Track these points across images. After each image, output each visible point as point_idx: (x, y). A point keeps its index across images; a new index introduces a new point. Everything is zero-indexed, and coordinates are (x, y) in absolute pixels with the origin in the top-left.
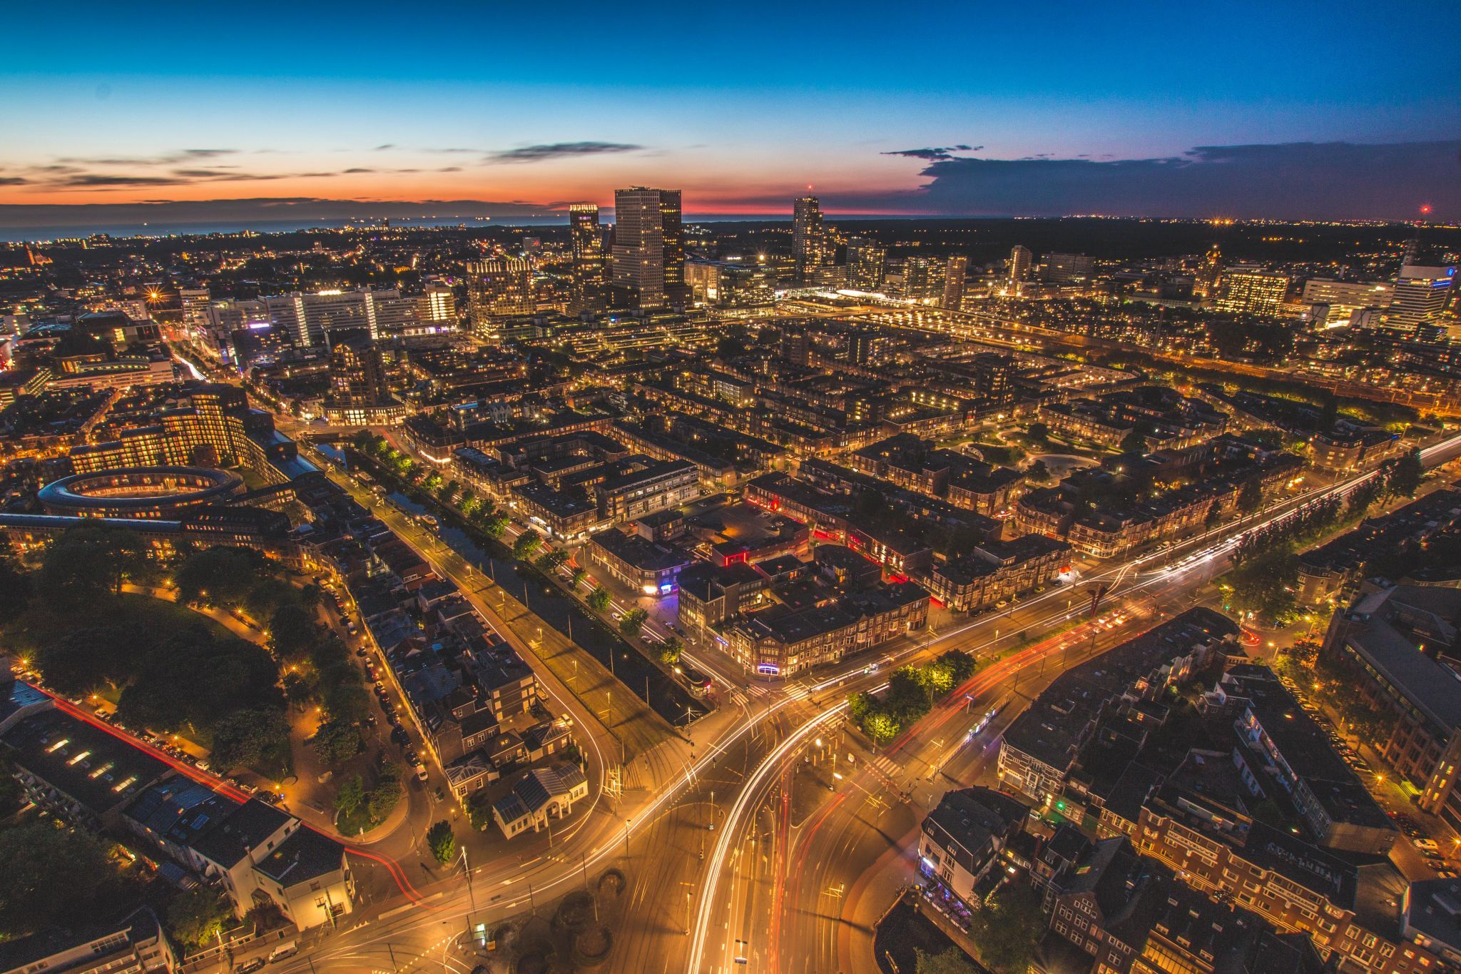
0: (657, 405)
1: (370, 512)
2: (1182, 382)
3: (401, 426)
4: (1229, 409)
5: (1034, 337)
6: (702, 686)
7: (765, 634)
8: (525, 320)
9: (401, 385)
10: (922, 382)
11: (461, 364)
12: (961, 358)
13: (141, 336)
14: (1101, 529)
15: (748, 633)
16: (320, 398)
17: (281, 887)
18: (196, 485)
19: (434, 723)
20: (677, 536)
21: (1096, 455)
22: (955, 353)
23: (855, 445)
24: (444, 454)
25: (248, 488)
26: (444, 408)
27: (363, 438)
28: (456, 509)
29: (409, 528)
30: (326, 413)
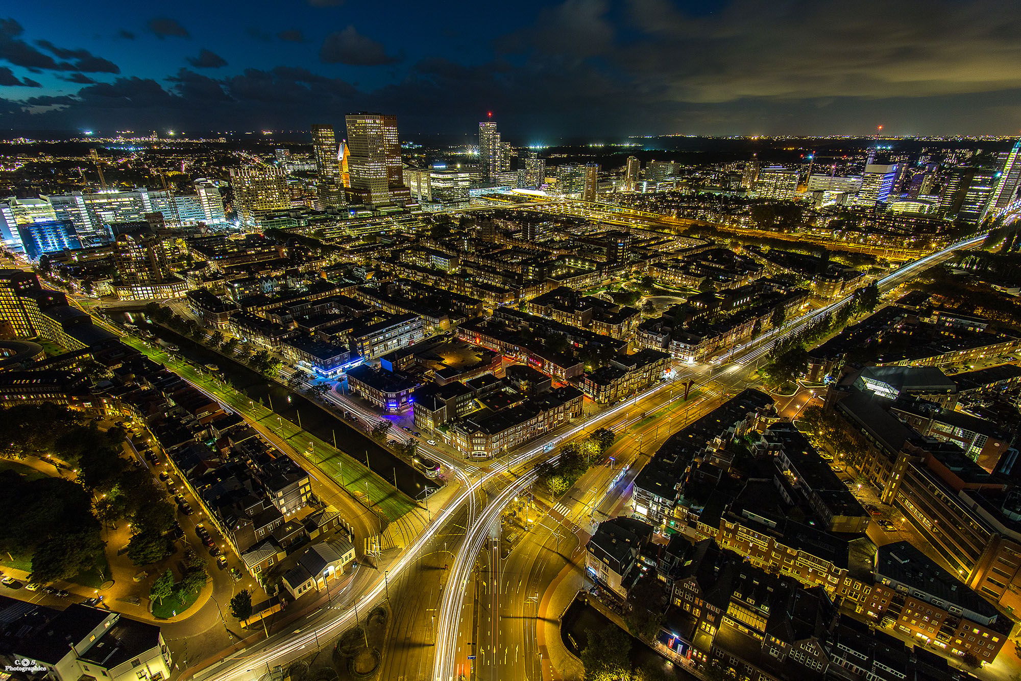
0: (389, 274)
1: (163, 366)
2: (735, 245)
3: (184, 298)
4: (764, 261)
5: (643, 219)
6: (435, 469)
7: (475, 430)
8: (282, 213)
9: (181, 266)
10: (572, 251)
11: (232, 248)
12: (596, 234)
14: (689, 343)
15: (464, 430)
16: (109, 278)
17: (105, 669)
19: (230, 522)
20: (410, 366)
21: (685, 295)
22: (593, 231)
23: (530, 296)
24: (224, 318)
25: (47, 354)
26: (221, 282)
27: (152, 309)
28: (238, 360)
29: (198, 377)
30: (116, 290)
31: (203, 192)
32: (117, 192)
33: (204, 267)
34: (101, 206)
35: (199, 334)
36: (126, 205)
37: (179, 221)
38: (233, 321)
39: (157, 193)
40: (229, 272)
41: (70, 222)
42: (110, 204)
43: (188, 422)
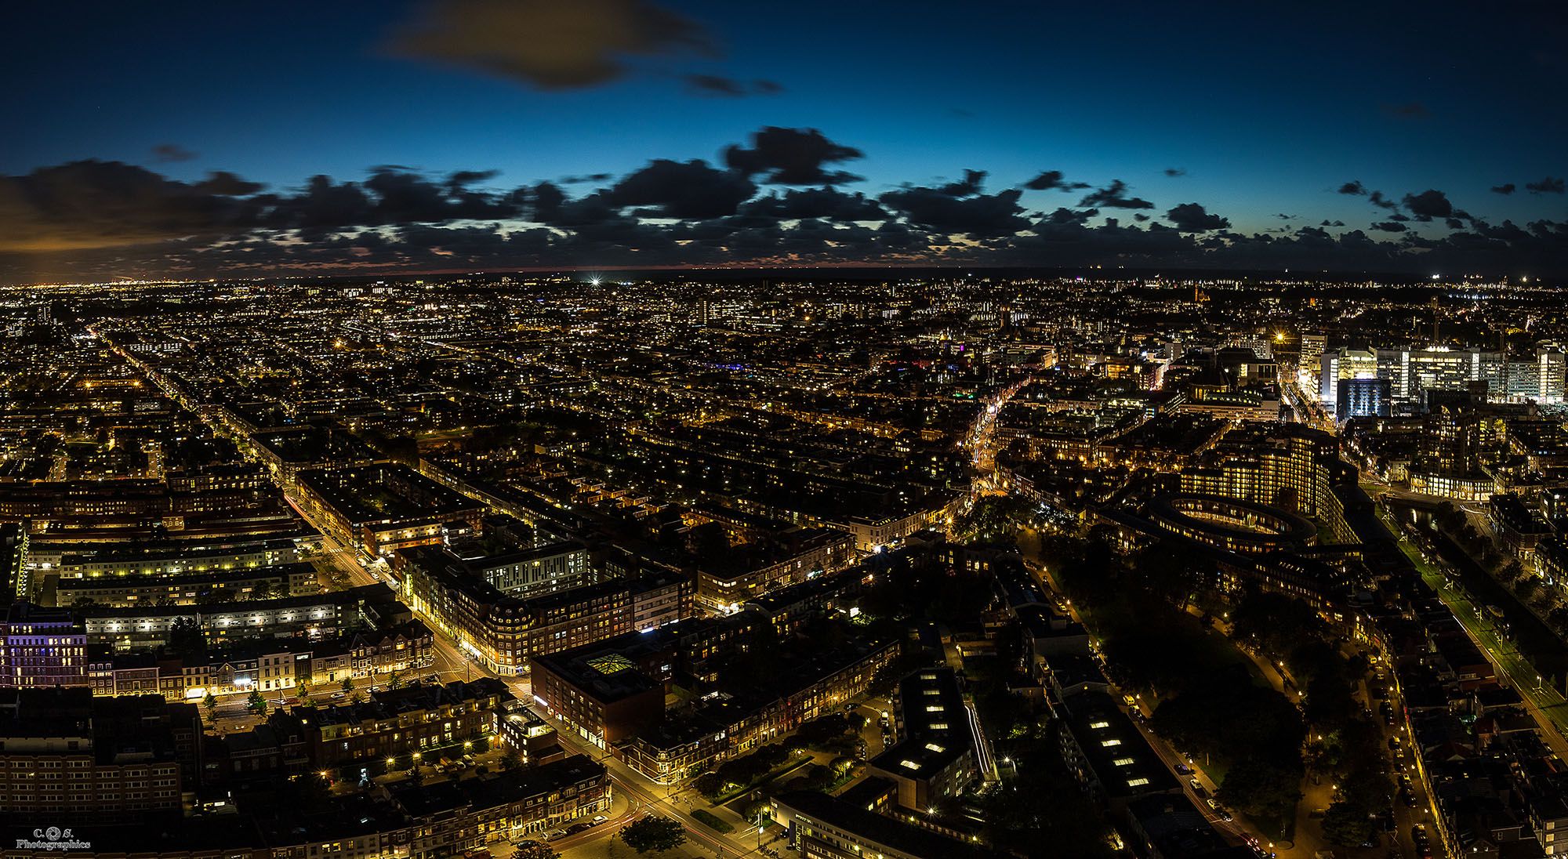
1: (1435, 594)
3: (1486, 504)
9: (1492, 458)
13: (1261, 374)
16: (1407, 460)
18: (1272, 527)
24: (1529, 543)
25: (1318, 541)
26: (1538, 490)
27: (1444, 509)
28: (1533, 609)
29: (1475, 621)
30: (1410, 477)
31: (1544, 357)
32: (1446, 350)
33: (1521, 463)
34: (1425, 364)
35: (1493, 560)
36: (1449, 368)
37: (1506, 395)
38: (1541, 550)
39: (1489, 355)
40: (1551, 475)
41: (1389, 382)
42: (1435, 364)
43: (1446, 681)
